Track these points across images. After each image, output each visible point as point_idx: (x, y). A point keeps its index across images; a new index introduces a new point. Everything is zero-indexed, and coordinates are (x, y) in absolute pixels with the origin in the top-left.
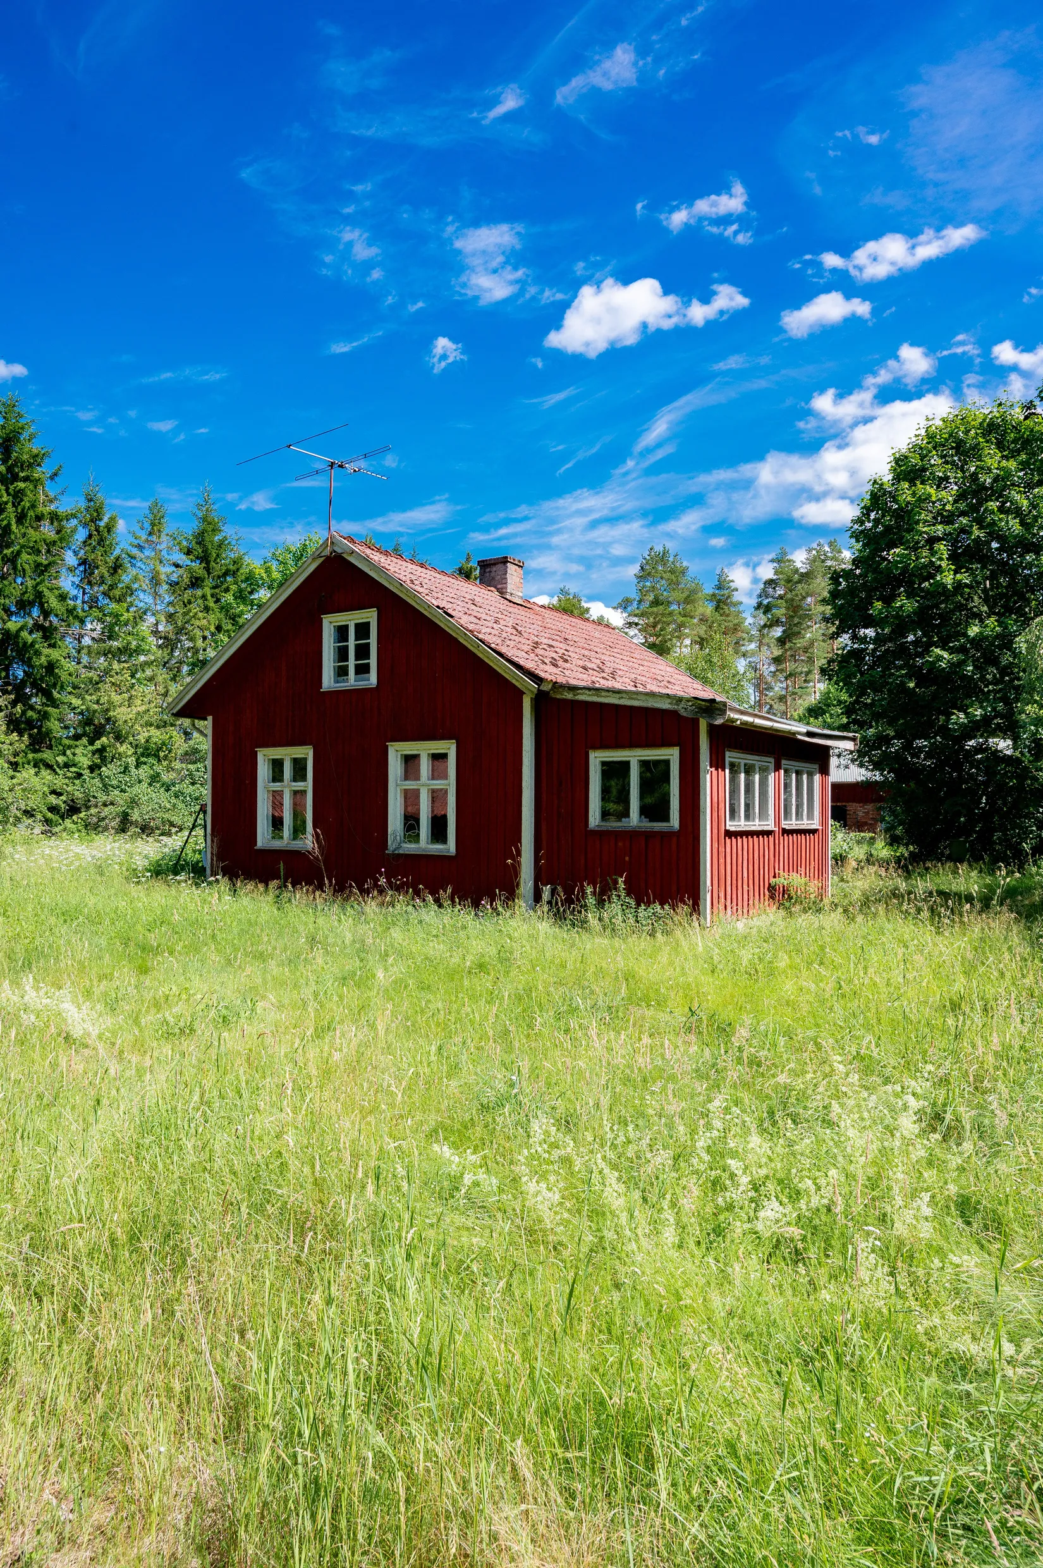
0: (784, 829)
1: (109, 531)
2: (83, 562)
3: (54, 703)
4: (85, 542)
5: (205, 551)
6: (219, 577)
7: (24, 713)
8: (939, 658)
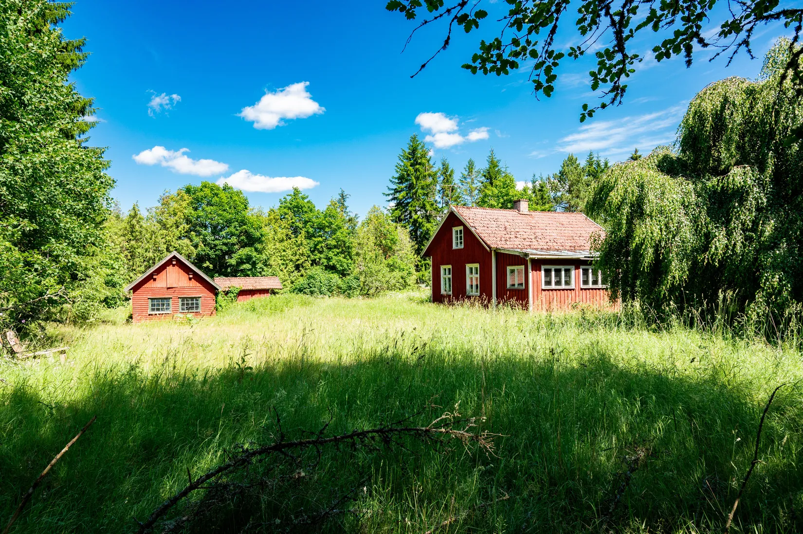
0: (582, 288)
1: (451, 176)
2: (442, 189)
4: (442, 181)
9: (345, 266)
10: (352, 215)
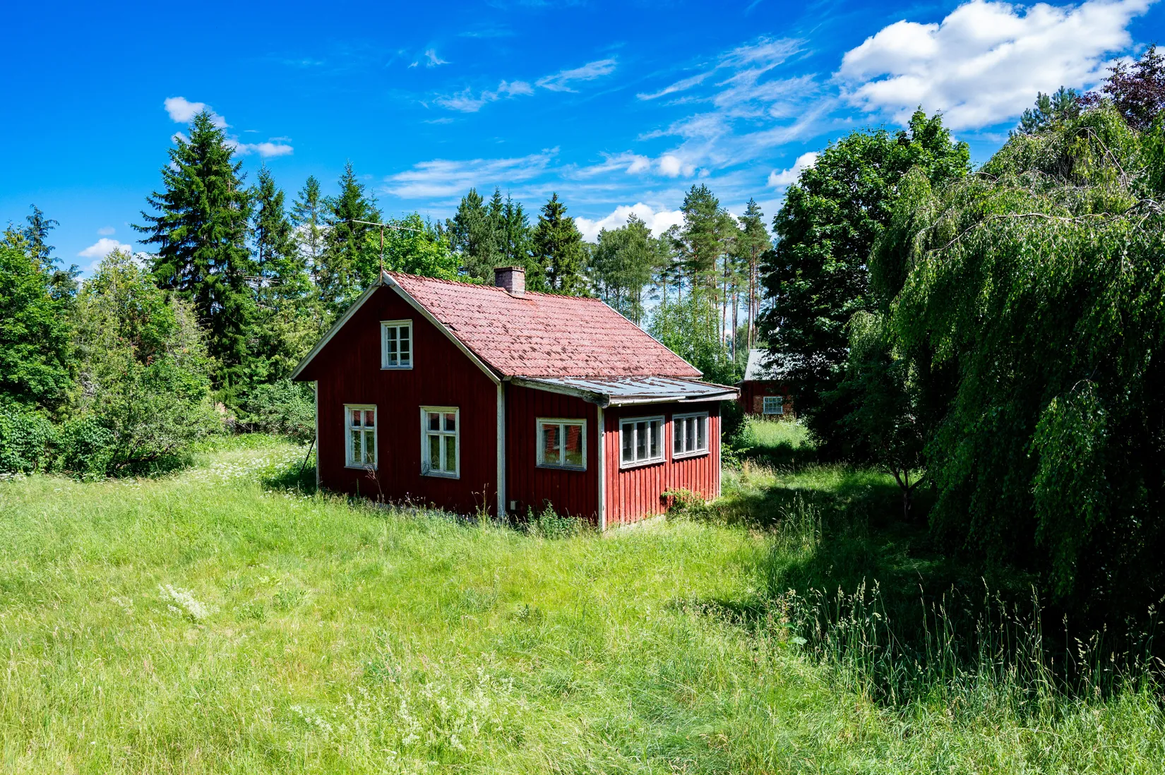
0: (673, 460)
1: (277, 204)
2: (260, 227)
3: (239, 332)
4: (261, 213)
5: (348, 212)
6: (359, 231)
7: (220, 340)
8: (824, 324)
9: (52, 384)
10: (63, 268)
